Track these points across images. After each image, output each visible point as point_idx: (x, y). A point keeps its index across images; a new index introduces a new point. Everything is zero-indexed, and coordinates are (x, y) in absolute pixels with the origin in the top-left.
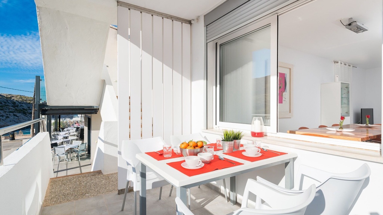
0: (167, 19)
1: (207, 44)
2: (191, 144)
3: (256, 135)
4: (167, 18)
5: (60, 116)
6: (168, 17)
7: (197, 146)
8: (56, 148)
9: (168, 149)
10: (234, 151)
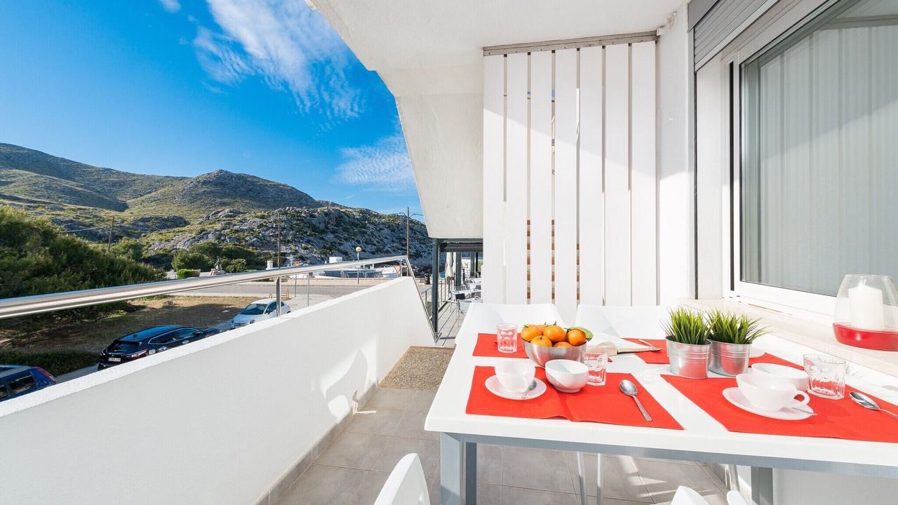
0: (590, 48)
1: (695, 74)
2: (548, 332)
3: (858, 338)
4: (590, 45)
5: (477, 254)
6: (592, 43)
7: (567, 340)
8: (461, 302)
9: (505, 333)
10: (710, 375)
